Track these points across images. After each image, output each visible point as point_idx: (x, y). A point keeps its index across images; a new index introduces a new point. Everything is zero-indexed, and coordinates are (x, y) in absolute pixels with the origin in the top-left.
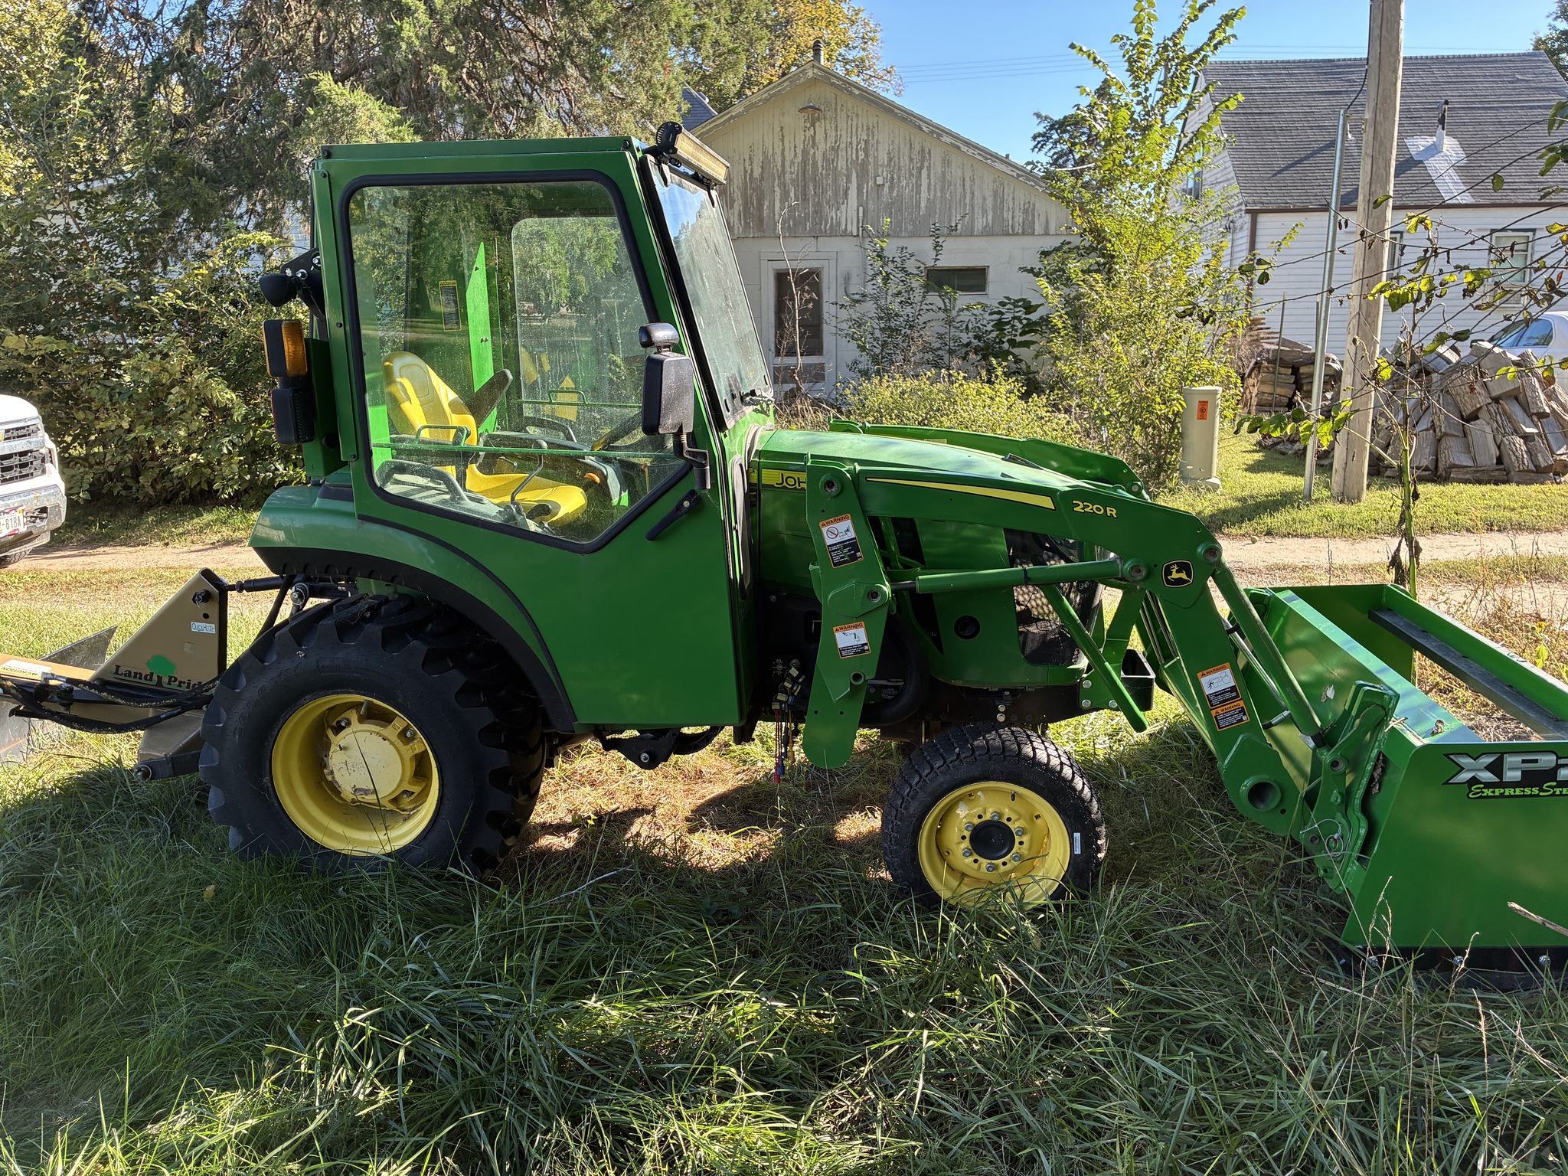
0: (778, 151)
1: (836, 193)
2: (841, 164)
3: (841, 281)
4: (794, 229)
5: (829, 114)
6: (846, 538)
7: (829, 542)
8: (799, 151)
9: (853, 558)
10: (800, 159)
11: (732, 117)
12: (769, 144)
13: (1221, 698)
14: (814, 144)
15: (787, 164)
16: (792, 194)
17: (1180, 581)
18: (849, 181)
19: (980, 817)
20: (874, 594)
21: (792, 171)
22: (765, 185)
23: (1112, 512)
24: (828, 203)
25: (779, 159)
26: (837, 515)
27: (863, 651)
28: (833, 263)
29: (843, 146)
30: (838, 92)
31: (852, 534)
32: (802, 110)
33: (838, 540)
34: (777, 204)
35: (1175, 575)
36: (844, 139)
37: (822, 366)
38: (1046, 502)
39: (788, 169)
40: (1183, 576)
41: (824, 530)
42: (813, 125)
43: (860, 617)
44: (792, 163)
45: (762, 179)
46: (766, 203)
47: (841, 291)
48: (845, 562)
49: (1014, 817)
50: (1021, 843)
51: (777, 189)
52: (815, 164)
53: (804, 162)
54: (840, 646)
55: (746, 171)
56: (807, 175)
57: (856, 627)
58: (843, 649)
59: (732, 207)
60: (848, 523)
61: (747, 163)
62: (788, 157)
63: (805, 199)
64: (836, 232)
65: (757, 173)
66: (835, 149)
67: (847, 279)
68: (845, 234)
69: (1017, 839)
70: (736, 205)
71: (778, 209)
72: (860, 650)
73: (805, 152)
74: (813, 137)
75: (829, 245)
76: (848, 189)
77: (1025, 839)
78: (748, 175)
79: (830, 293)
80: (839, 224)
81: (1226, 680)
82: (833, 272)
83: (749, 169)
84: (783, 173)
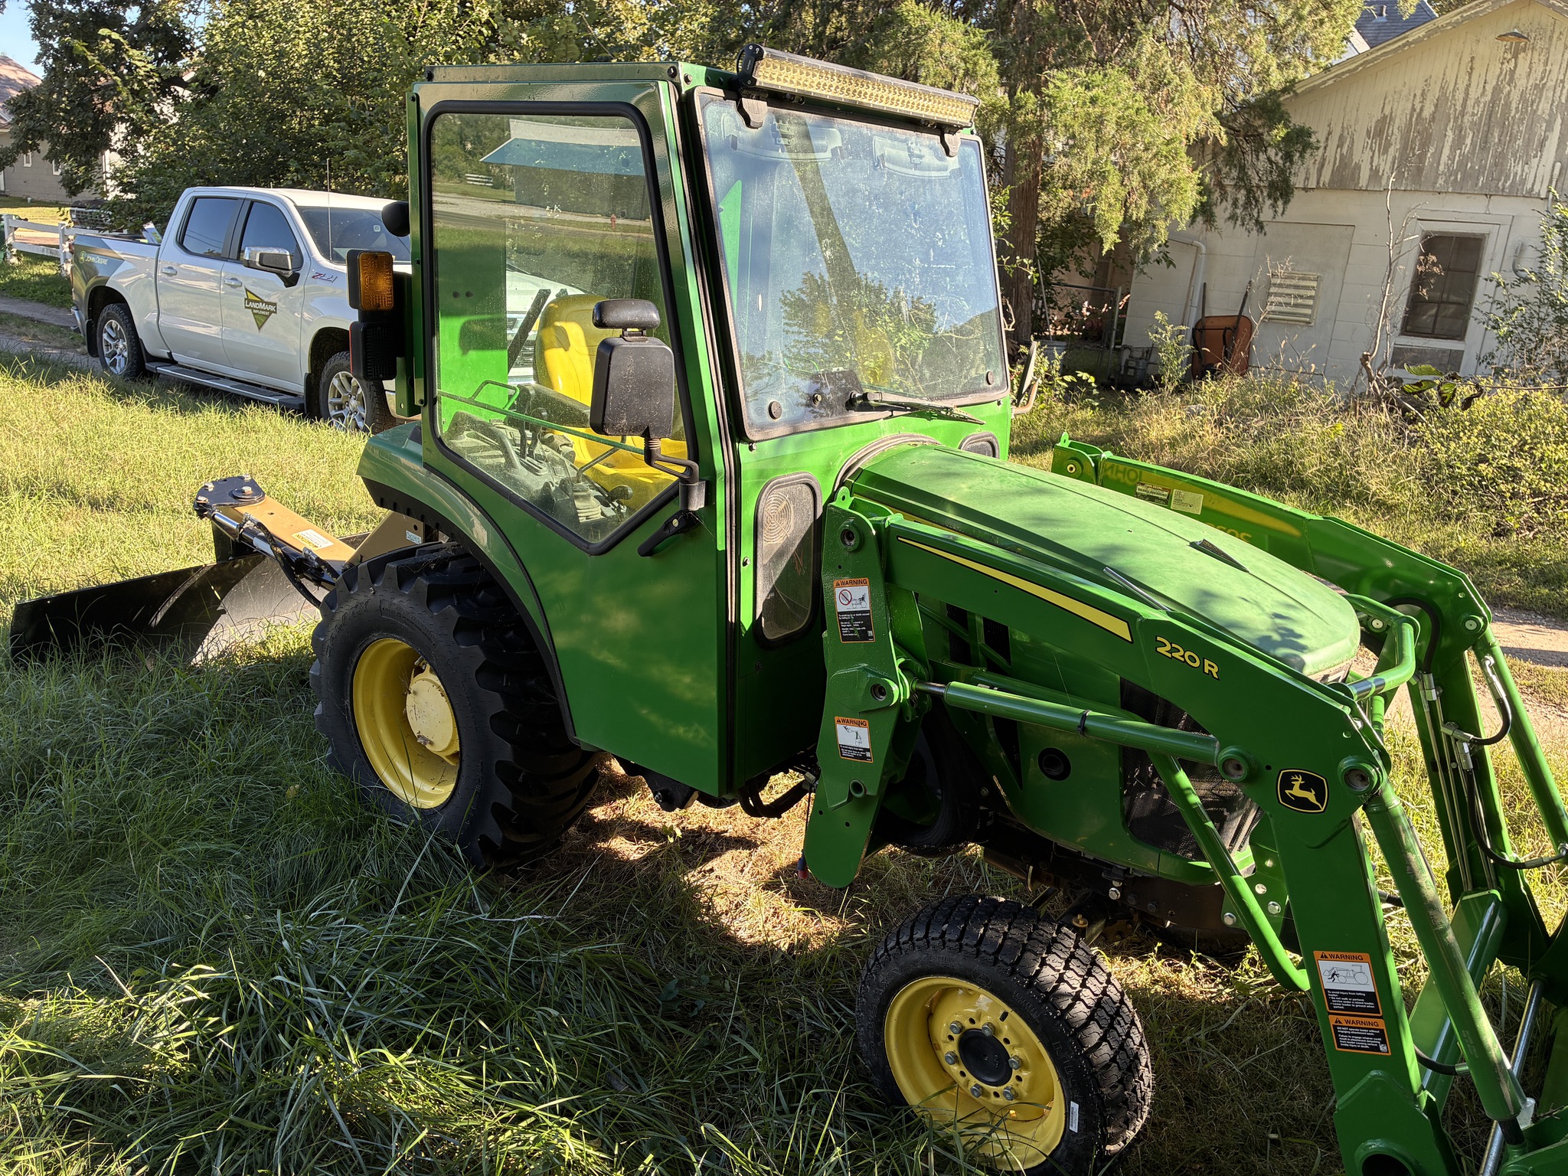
0: (1462, 86)
1: (1528, 142)
2: (1544, 107)
3: (1510, 252)
4: (1463, 182)
5: (1539, 44)
6: (859, 608)
7: (840, 608)
8: (1489, 88)
9: (864, 636)
10: (1488, 98)
11: (1408, 43)
12: (1451, 77)
13: (1347, 1003)
14: (1512, 79)
15: (1470, 103)
16: (1468, 141)
17: (1303, 803)
18: (1550, 127)
19: (972, 1021)
20: (881, 690)
21: (1475, 111)
22: (1435, 128)
23: (1211, 668)
24: (1514, 155)
25: (1460, 96)
26: (856, 576)
27: (864, 757)
28: (1504, 230)
29: (1551, 84)
30: (1557, 16)
31: (866, 606)
32: (1501, 37)
33: (850, 608)
34: (1446, 152)
35: (1296, 791)
36: (1554, 76)
37: (1459, 354)
38: (1121, 629)
39: (1469, 109)
40: (1311, 796)
41: (838, 591)
42: (1515, 57)
43: (863, 714)
44: (1477, 102)
45: (1433, 119)
46: (1432, 150)
47: (1508, 266)
48: (854, 638)
49: (1013, 1041)
50: (1019, 1078)
51: (1450, 133)
52: (1508, 105)
53: (1493, 101)
54: (840, 742)
55: (1413, 109)
56: (1495, 117)
57: (859, 724)
58: (843, 747)
59: (1386, 151)
60: (863, 590)
61: (1418, 99)
62: (1474, 94)
63: (1485, 147)
64: (1518, 191)
65: (1426, 114)
66: (1539, 88)
67: (1520, 250)
68: (1530, 195)
69: (1015, 1073)
70: (1392, 150)
71: (1445, 155)
72: (861, 755)
73: (1497, 90)
74: (1512, 72)
75: (1503, 207)
76: (1545, 138)
77: (1024, 1074)
78: (1416, 114)
79: (1492, 268)
80: (1523, 181)
81: (1360, 978)
82: (1501, 242)
83: (1418, 107)
84: (1463, 114)
